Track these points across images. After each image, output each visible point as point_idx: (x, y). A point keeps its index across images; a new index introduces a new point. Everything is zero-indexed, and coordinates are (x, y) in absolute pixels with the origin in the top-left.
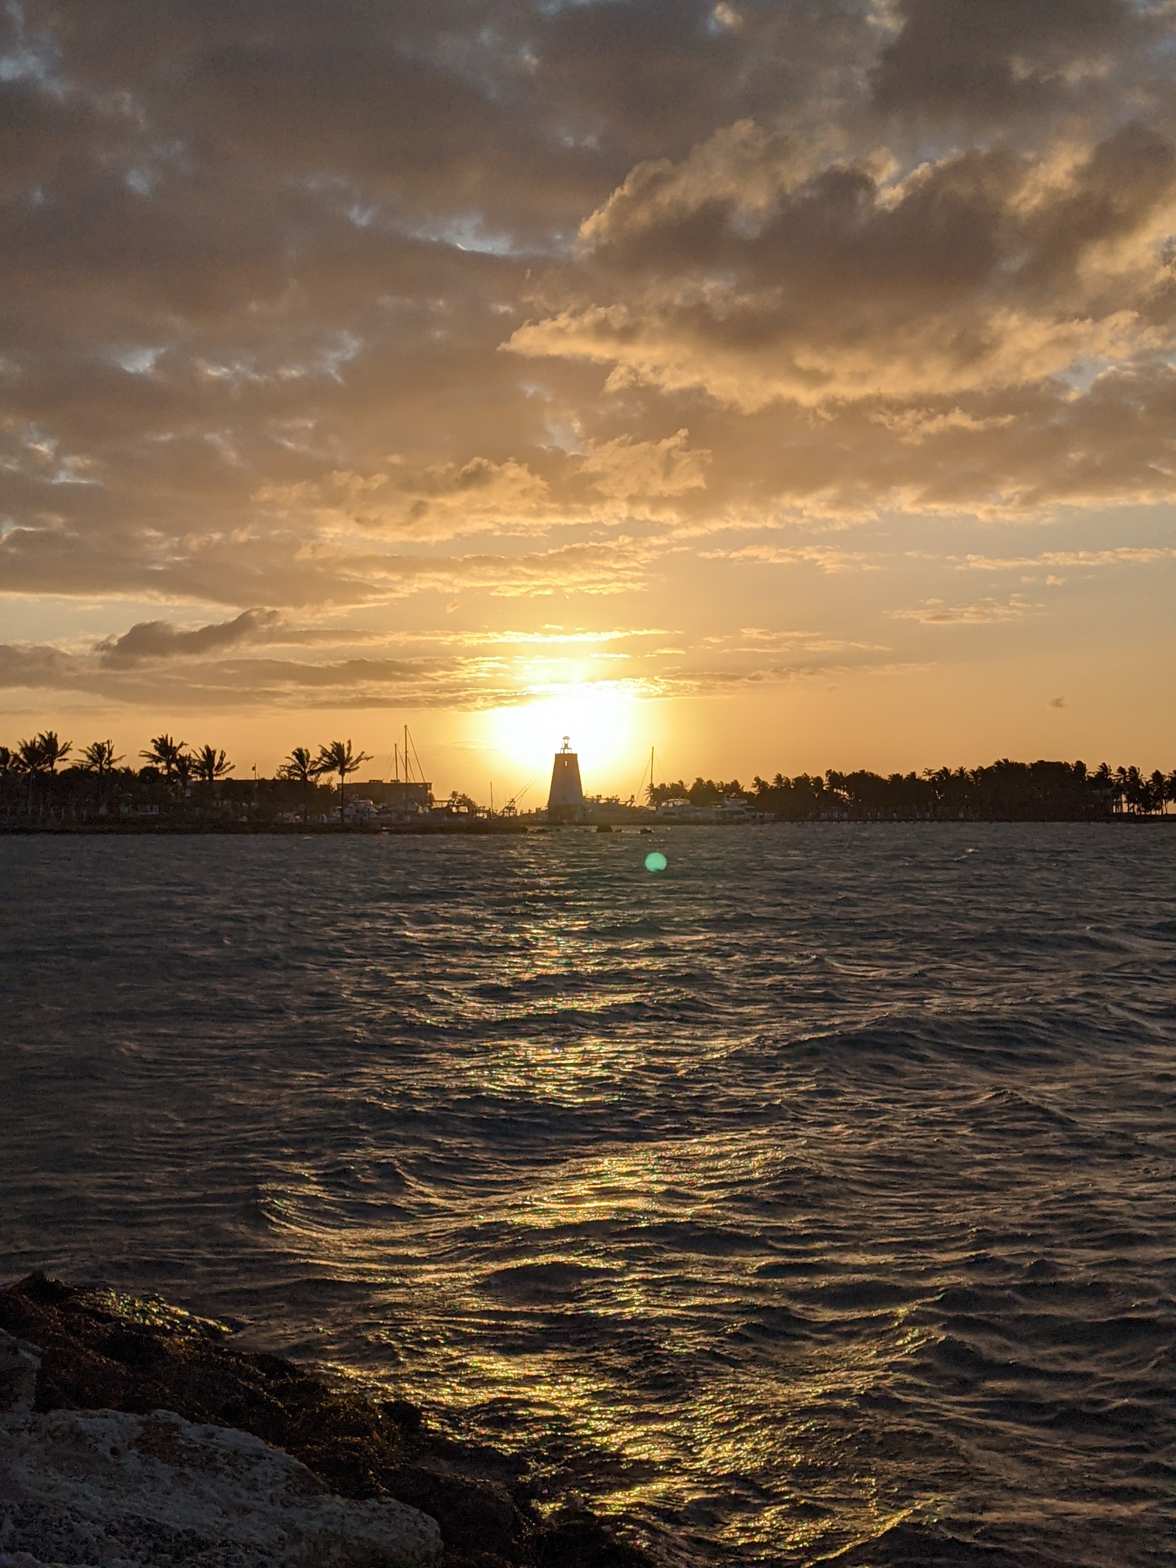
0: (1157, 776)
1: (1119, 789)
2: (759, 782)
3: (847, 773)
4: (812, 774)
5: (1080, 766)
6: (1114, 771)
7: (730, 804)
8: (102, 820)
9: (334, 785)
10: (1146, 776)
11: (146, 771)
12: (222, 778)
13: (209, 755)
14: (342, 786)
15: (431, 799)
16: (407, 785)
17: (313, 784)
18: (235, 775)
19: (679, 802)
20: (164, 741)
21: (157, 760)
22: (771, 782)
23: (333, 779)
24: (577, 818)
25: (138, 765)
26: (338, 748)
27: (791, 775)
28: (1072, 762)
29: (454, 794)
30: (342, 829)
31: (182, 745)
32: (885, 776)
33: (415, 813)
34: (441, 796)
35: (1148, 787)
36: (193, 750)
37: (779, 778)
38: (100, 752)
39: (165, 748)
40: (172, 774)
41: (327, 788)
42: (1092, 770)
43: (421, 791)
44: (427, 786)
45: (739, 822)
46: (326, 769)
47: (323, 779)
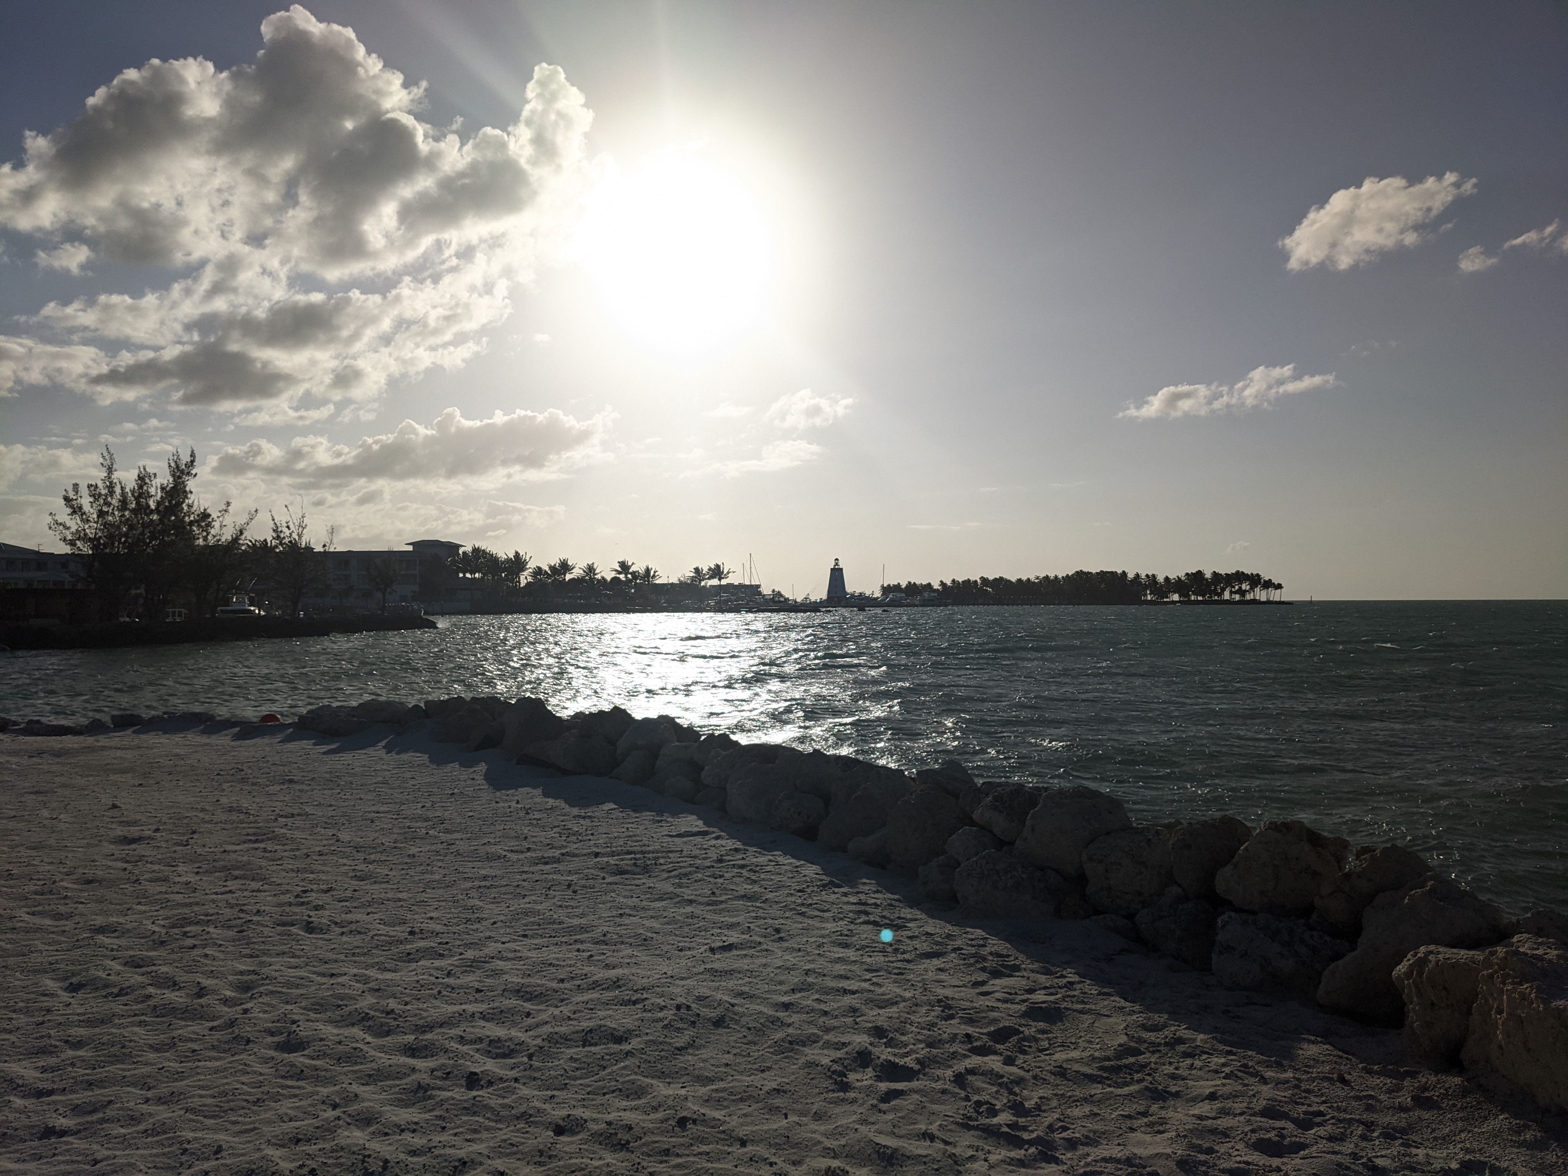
0: (1167, 579)
1: (1146, 587)
3: (991, 578)
4: (972, 579)
5: (1124, 574)
6: (1143, 577)
7: (927, 596)
9: (715, 586)
10: (1161, 579)
11: (614, 579)
12: (654, 582)
13: (648, 570)
14: (719, 587)
15: (761, 593)
16: (751, 585)
17: (705, 586)
18: (661, 581)
19: (898, 594)
20: (623, 562)
21: (620, 573)
23: (715, 582)
25: (610, 576)
26: (718, 566)
27: (961, 579)
29: (774, 591)
31: (633, 564)
34: (766, 591)
35: (1162, 585)
36: (638, 567)
38: (591, 569)
39: (624, 566)
40: (629, 581)
41: (712, 588)
43: (757, 588)
45: (932, 605)
46: (710, 577)
47: (709, 583)
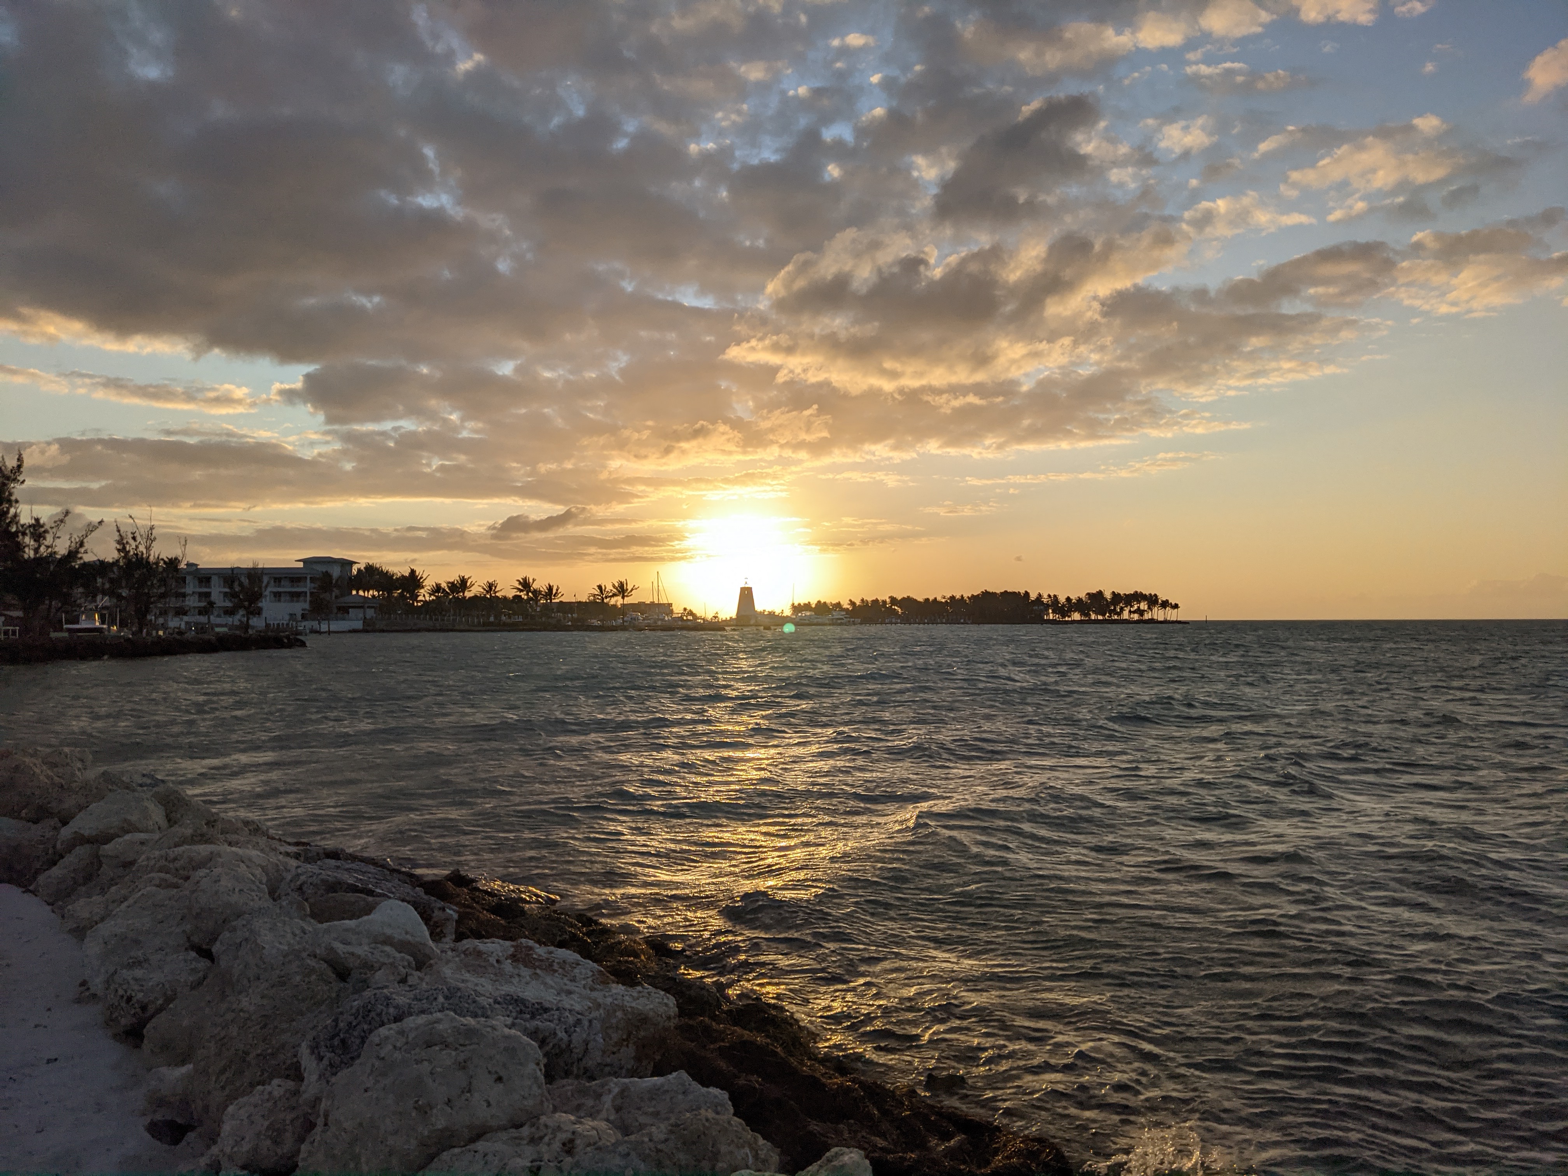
0: (1068, 599)
1: (1047, 606)
2: (852, 603)
3: (899, 597)
4: (880, 598)
5: (1027, 594)
6: (1045, 596)
7: (836, 615)
8: (491, 624)
9: (619, 604)
10: (1062, 599)
11: (516, 597)
12: (557, 601)
13: (550, 588)
14: (623, 605)
15: (672, 612)
16: (659, 605)
17: (607, 604)
18: (564, 599)
19: (808, 613)
20: (525, 579)
21: (521, 591)
22: (858, 603)
23: (618, 601)
24: (752, 622)
25: (511, 594)
26: (621, 585)
27: (870, 598)
28: (1022, 591)
29: (685, 609)
30: (623, 628)
31: (535, 582)
32: (920, 599)
33: (663, 620)
34: (678, 610)
35: (1063, 605)
36: (540, 584)
37: (862, 600)
38: (491, 586)
39: (525, 584)
40: (530, 599)
41: (615, 606)
42: (1033, 596)
43: (667, 608)
44: (670, 605)
45: (841, 624)
46: (614, 595)
47: (613, 601)
